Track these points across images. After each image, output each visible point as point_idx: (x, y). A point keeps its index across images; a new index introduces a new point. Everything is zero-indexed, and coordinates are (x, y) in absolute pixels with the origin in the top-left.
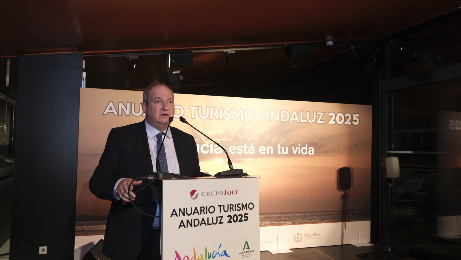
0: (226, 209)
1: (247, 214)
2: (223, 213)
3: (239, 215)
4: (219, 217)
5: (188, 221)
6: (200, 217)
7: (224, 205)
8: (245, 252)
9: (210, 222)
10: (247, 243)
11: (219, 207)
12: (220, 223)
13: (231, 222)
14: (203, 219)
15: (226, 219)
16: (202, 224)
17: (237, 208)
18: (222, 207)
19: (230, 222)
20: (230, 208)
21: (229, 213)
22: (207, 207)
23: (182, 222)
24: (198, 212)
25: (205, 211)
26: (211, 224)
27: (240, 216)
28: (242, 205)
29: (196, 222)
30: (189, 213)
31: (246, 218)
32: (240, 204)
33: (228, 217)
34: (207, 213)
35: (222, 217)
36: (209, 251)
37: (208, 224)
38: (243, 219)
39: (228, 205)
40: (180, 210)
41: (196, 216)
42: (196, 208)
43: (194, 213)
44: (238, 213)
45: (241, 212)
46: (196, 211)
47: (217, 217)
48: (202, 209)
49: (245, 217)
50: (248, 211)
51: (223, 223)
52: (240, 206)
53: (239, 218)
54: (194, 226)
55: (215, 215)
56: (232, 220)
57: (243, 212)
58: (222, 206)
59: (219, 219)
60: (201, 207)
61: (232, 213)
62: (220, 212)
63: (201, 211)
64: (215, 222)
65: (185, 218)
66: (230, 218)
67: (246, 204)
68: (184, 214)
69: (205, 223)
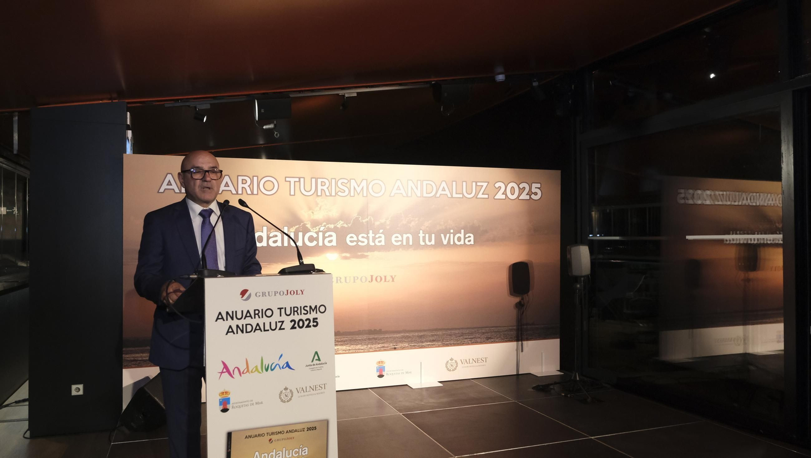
0: (288, 312)
1: (317, 319)
2: (284, 318)
3: (306, 320)
4: (279, 322)
5: (238, 326)
6: (254, 322)
7: (285, 308)
8: (314, 365)
9: (267, 327)
10: (316, 353)
11: (279, 310)
12: (280, 329)
13: (295, 328)
14: (258, 325)
15: (288, 325)
16: (256, 329)
17: (303, 312)
18: (283, 311)
19: (293, 328)
20: (294, 311)
21: (292, 317)
22: (262, 310)
23: (230, 327)
24: (250, 316)
25: (260, 314)
26: (268, 330)
27: (308, 321)
28: (311, 307)
29: (249, 328)
30: (239, 316)
31: (315, 324)
32: (307, 307)
33: (291, 321)
34: (262, 317)
35: (283, 322)
36: (266, 363)
37: (265, 330)
38: (311, 324)
39: (291, 308)
40: (227, 313)
41: (248, 320)
42: (248, 311)
43: (246, 316)
44: (304, 317)
45: (308, 316)
46: (248, 315)
47: (276, 322)
48: (257, 312)
49: (314, 322)
50: (319, 315)
51: (284, 329)
52: (308, 309)
53: (306, 323)
54: (247, 332)
55: (273, 320)
56: (296, 325)
57: (312, 316)
58: (283, 308)
59: (279, 325)
60: (255, 310)
61: (297, 318)
62: (281, 316)
63: (255, 314)
64: (273, 327)
65: (234, 323)
66: (293, 323)
67: (316, 306)
68: (232, 318)
69: (260, 329)
